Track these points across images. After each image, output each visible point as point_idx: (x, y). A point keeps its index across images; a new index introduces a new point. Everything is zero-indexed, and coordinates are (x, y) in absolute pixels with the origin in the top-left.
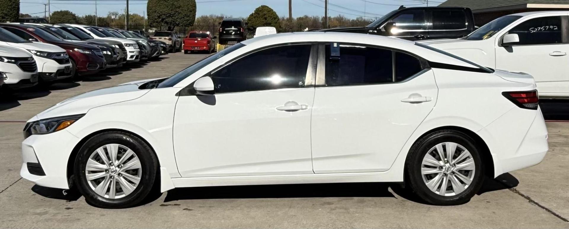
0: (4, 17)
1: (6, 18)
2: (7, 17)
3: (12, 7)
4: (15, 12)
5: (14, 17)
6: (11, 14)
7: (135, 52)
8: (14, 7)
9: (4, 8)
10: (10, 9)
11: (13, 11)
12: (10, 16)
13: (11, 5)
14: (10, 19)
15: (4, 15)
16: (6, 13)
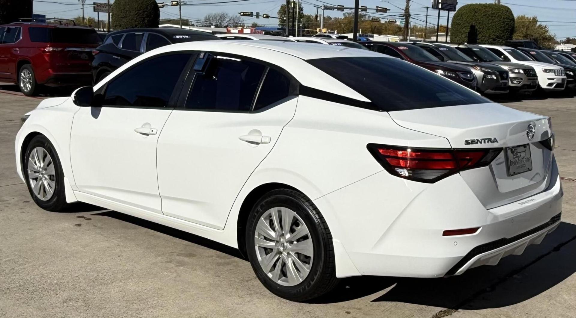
0: (495, 39)
1: (497, 40)
2: (499, 39)
3: (505, 29)
4: (507, 34)
5: (506, 39)
6: (503, 36)
7: (555, 80)
8: (507, 29)
9: (496, 29)
10: (503, 31)
11: (505, 33)
12: (502, 39)
13: (504, 27)
14: (501, 41)
15: (496, 37)
16: (498, 35)
